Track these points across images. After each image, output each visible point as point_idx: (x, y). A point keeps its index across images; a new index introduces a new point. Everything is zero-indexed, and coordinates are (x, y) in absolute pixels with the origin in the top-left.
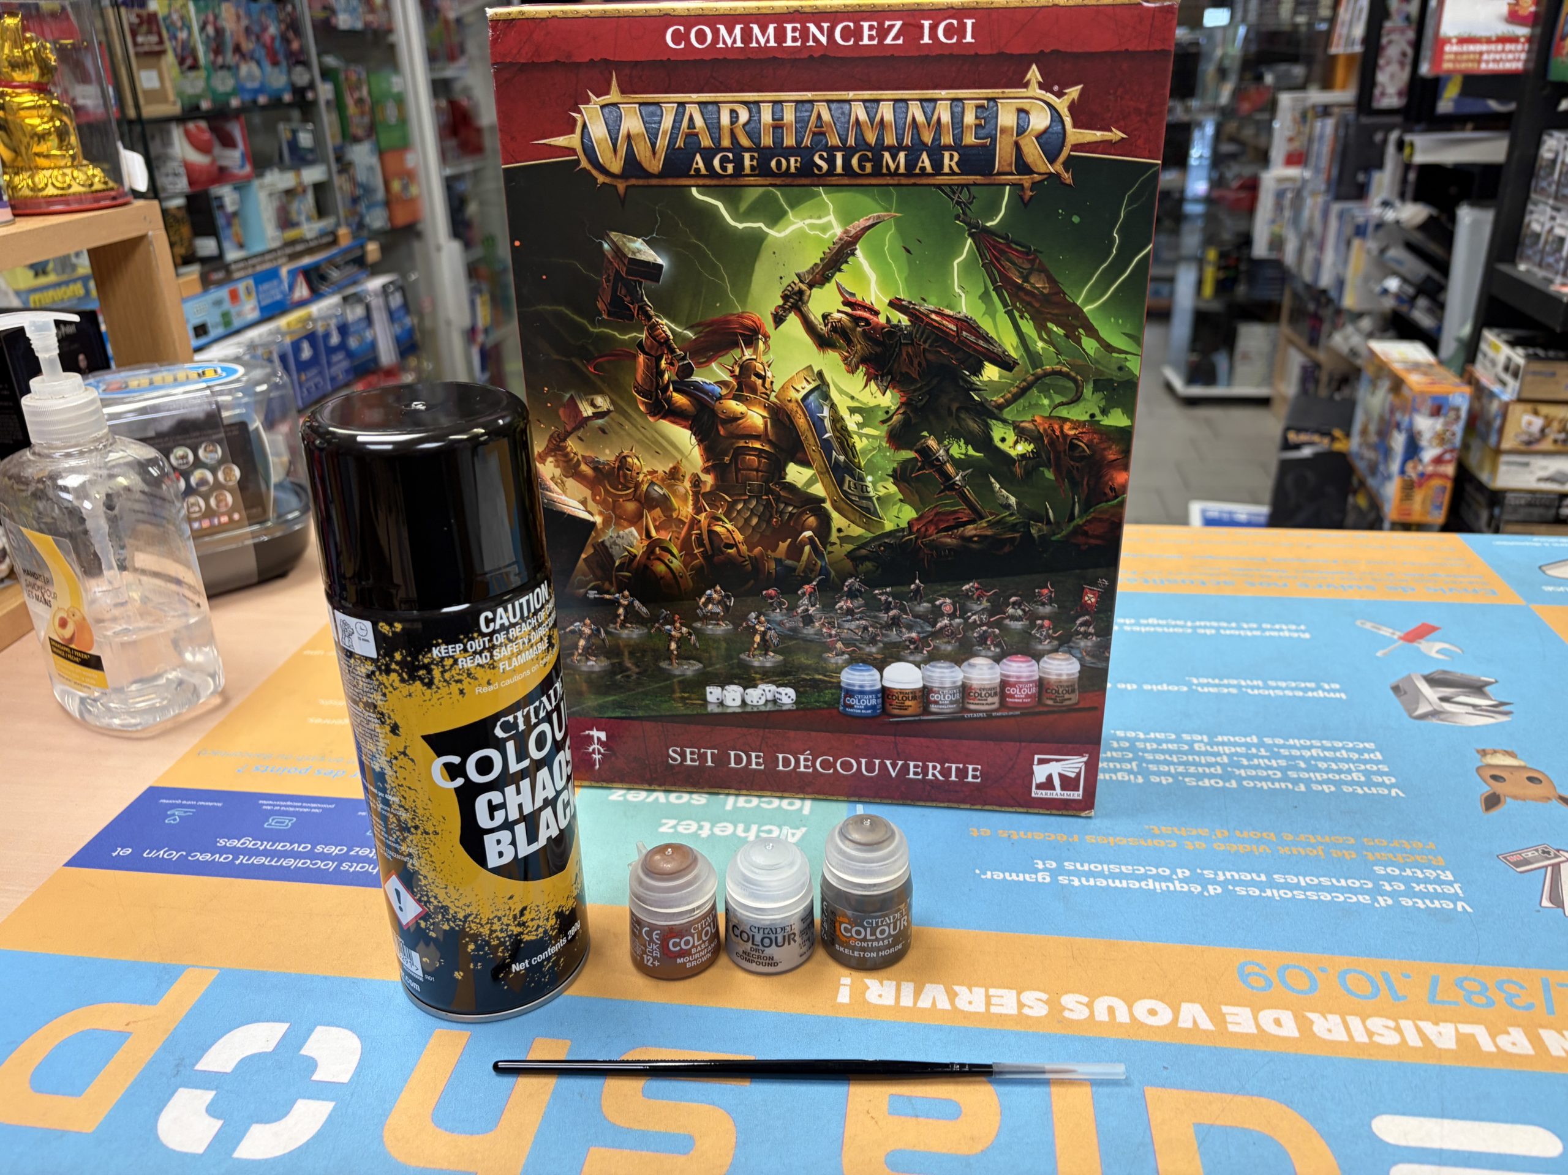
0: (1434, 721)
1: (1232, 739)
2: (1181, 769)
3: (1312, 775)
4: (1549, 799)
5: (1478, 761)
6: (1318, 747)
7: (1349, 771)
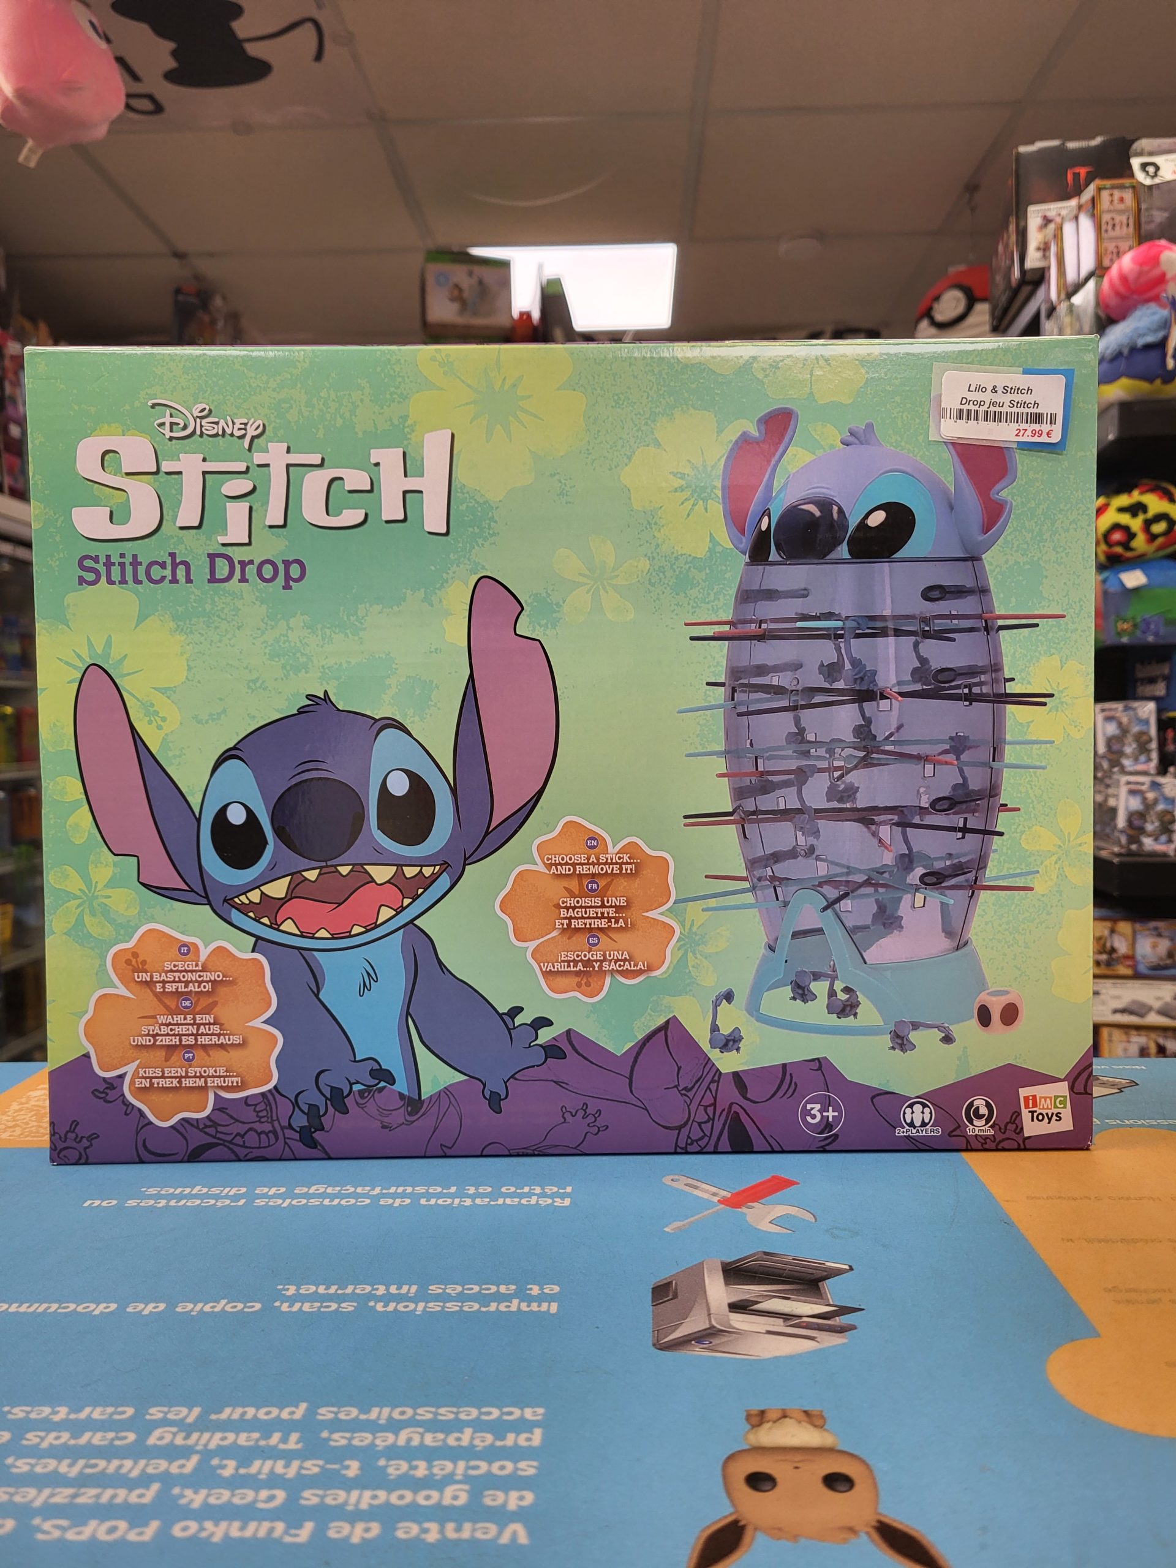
0: (697, 1351)
1: (251, 1412)
2: (62, 1496)
3: (355, 1494)
4: (852, 1530)
5: (742, 1437)
6: (419, 1424)
7: (449, 1479)
